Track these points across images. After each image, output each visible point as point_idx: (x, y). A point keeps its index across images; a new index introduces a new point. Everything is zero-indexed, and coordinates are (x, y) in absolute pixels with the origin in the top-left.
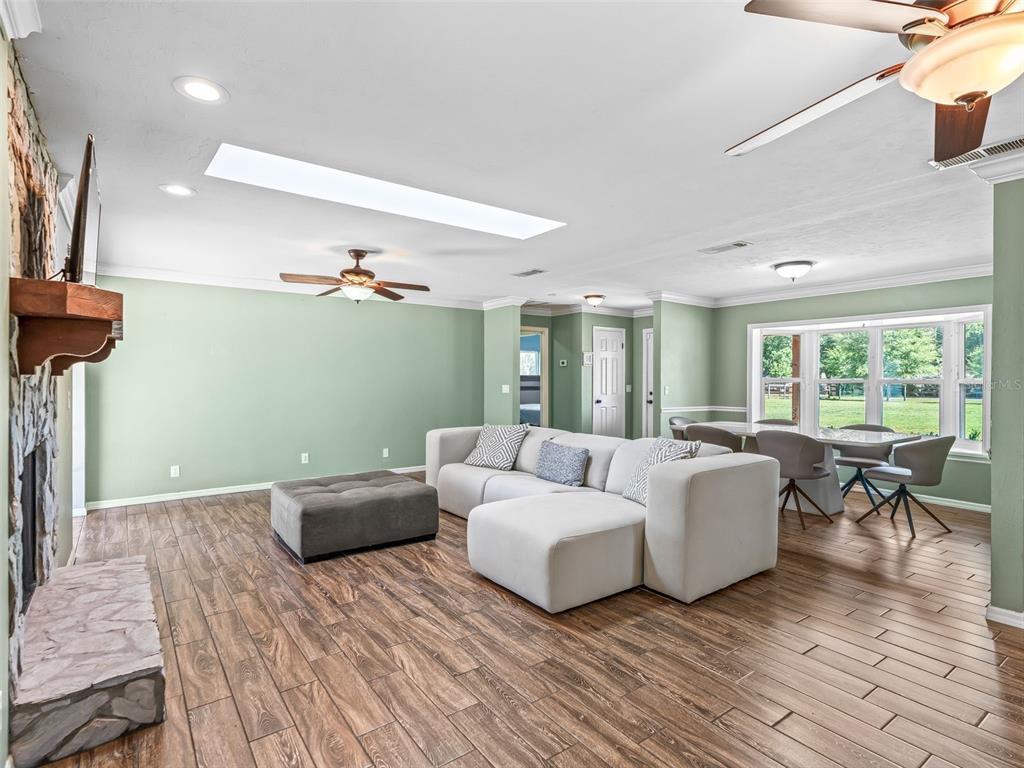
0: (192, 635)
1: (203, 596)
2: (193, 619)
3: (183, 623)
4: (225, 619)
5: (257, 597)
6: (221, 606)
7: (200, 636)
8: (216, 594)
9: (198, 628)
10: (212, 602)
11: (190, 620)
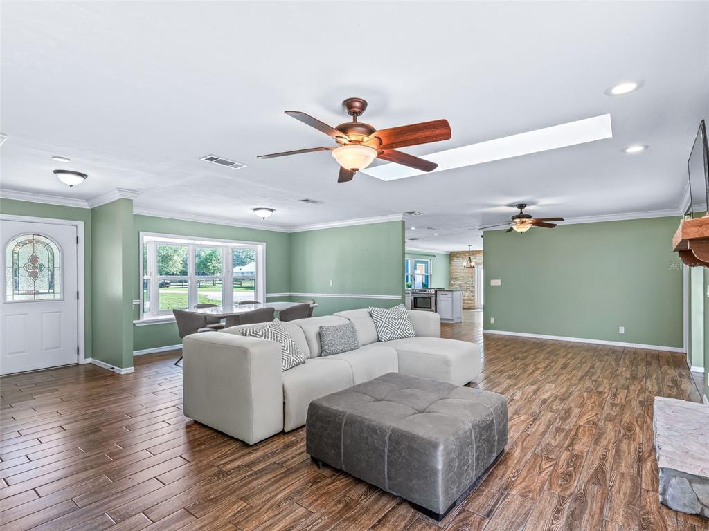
0: (629, 444)
1: (607, 467)
2: (625, 453)
3: (633, 454)
4: (603, 442)
5: (572, 444)
6: (600, 451)
7: (625, 441)
8: (596, 464)
9: (624, 446)
10: (603, 459)
11: (627, 453)
